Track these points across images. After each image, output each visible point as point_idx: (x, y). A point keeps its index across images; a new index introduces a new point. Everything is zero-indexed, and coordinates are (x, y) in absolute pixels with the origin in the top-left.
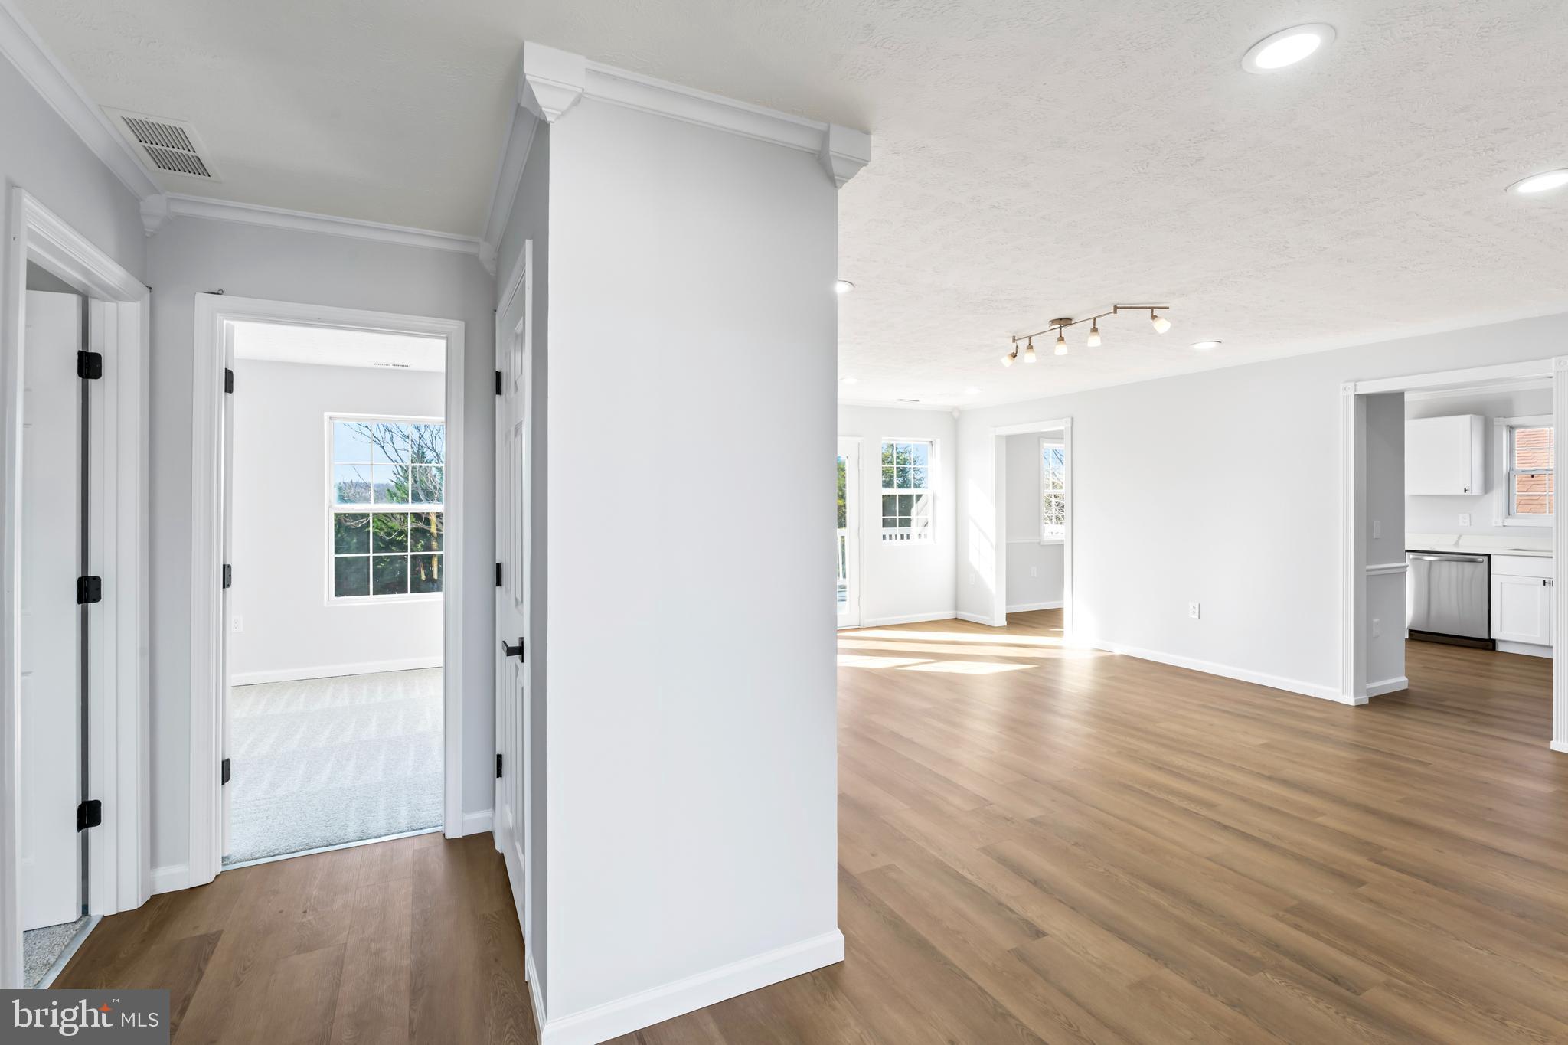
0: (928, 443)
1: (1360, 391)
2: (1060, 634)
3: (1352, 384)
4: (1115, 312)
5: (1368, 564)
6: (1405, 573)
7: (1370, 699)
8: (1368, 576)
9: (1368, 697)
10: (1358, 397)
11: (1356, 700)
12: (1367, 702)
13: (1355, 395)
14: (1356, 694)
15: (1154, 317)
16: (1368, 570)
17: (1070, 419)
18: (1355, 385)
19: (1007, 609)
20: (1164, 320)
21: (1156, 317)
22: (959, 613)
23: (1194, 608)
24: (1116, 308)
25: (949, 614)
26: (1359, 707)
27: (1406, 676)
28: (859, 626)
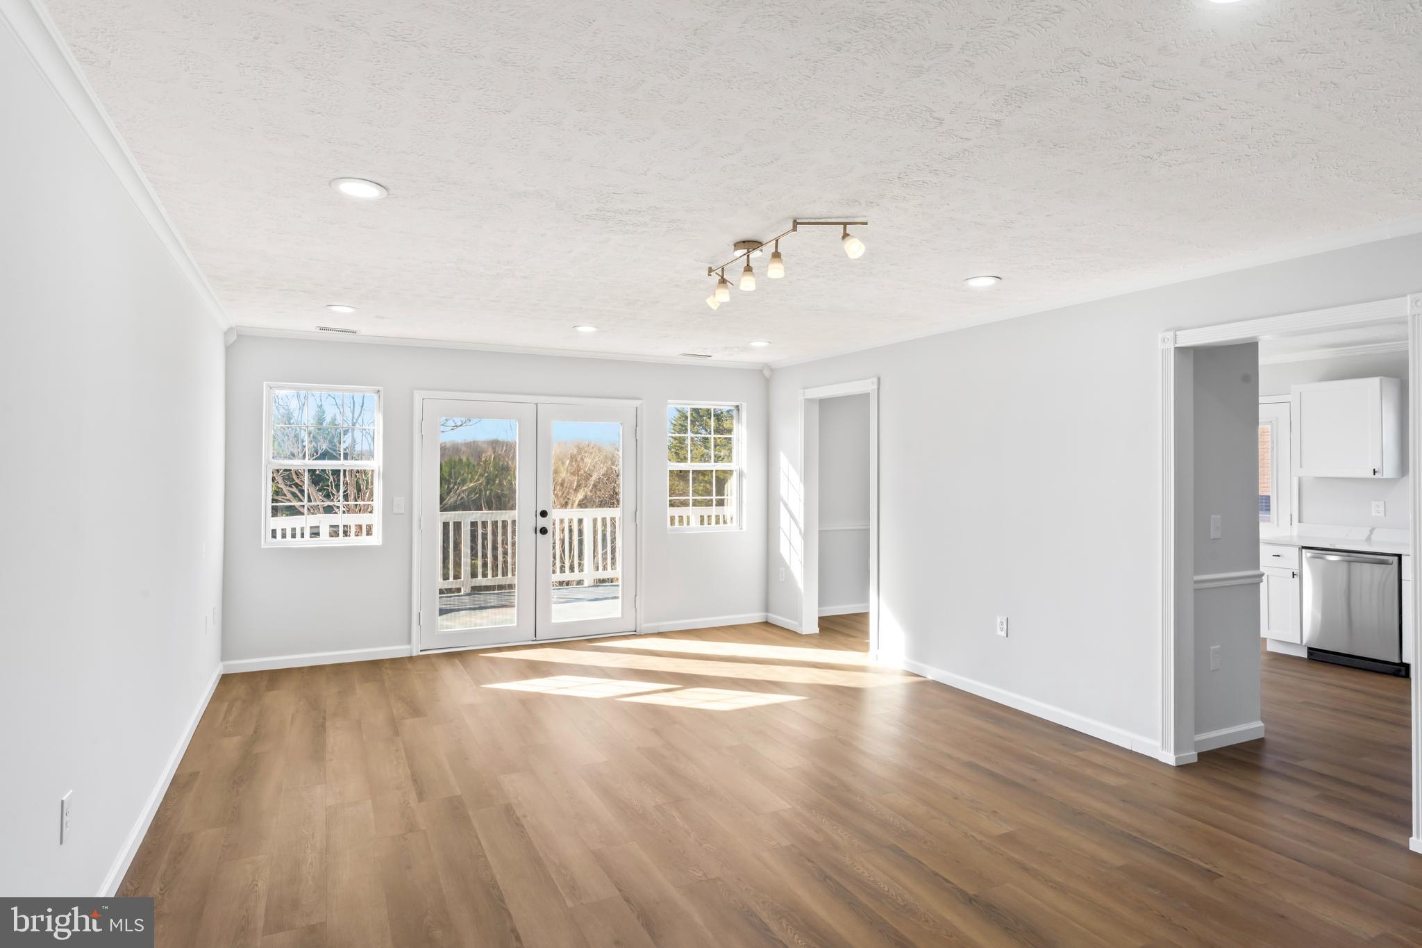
0: (733, 408)
1: (1180, 344)
2: (865, 647)
3: (1172, 334)
4: (795, 229)
5: (1196, 573)
6: (1258, 584)
7: (1200, 755)
8: (1196, 590)
9: (1196, 753)
10: (1180, 351)
11: (1176, 759)
12: (1195, 760)
13: (1176, 348)
14: (1178, 748)
15: (845, 235)
16: (1196, 582)
17: (875, 380)
18: (1176, 336)
19: (819, 612)
20: (856, 240)
21: (848, 235)
22: (771, 615)
23: (1002, 623)
24: (796, 224)
25: (757, 617)
26: (1182, 768)
27: (1263, 720)
28: (634, 633)
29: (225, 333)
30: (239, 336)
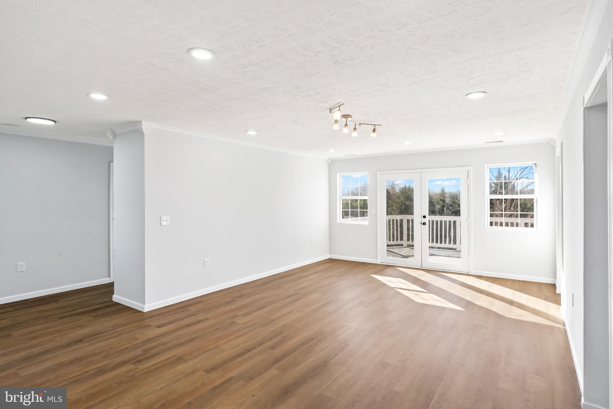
13: (584, 109)
28: (468, 273)
29: (327, 160)
30: (332, 161)
